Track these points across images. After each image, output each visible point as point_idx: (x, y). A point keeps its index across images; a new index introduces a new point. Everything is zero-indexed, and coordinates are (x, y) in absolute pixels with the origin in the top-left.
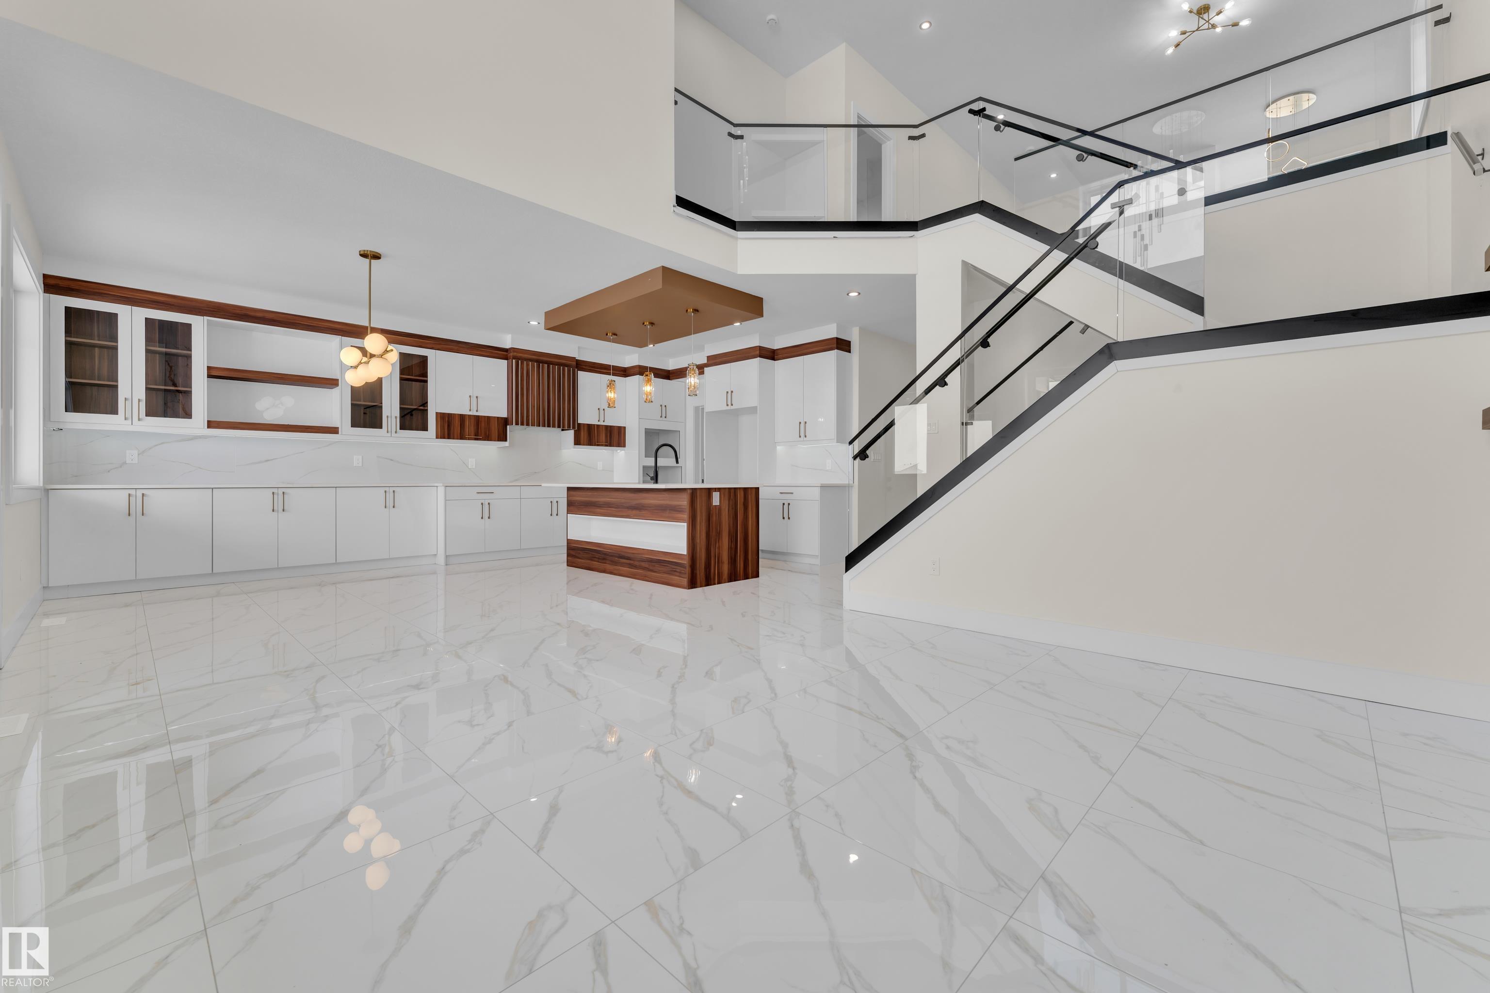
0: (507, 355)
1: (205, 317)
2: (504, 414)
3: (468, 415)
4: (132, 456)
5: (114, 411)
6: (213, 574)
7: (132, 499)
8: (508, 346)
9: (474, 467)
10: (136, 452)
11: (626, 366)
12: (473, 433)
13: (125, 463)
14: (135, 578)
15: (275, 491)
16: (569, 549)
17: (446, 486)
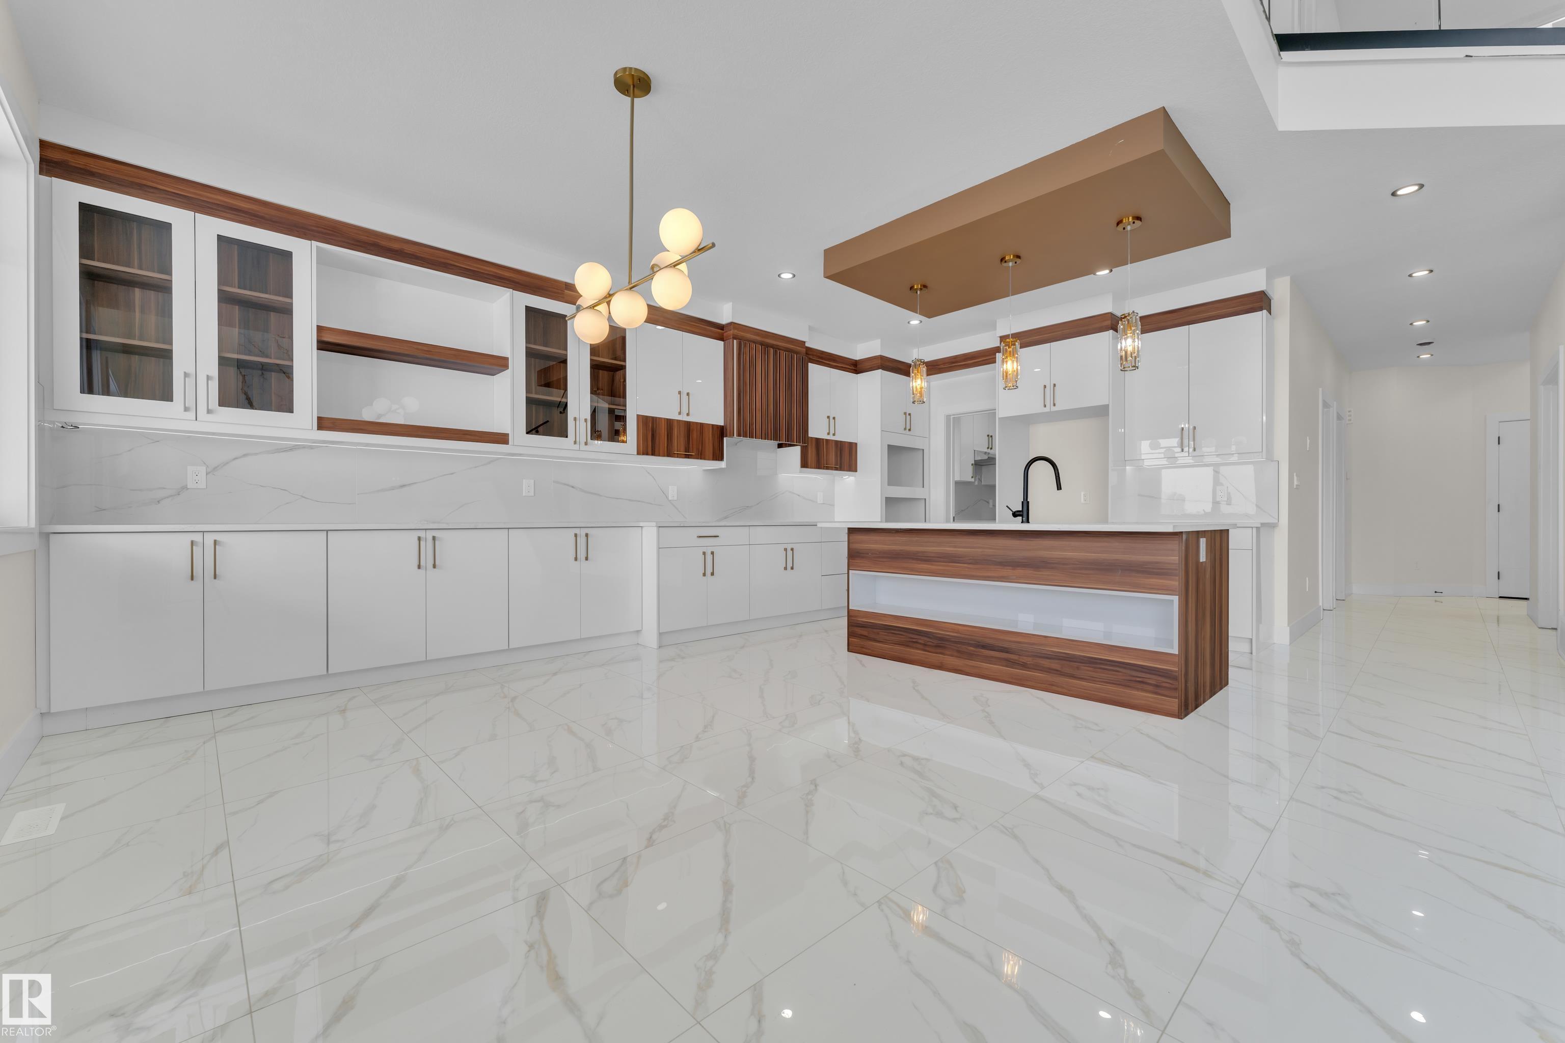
0: (723, 335)
1: (312, 241)
2: (718, 419)
3: (677, 420)
4: (196, 477)
5: (166, 395)
6: (328, 675)
7: (197, 551)
8: (724, 321)
9: (675, 498)
10: (203, 470)
11: (857, 358)
12: (682, 448)
13: (185, 488)
14: (202, 690)
15: (422, 534)
16: (852, 626)
17: (659, 527)
